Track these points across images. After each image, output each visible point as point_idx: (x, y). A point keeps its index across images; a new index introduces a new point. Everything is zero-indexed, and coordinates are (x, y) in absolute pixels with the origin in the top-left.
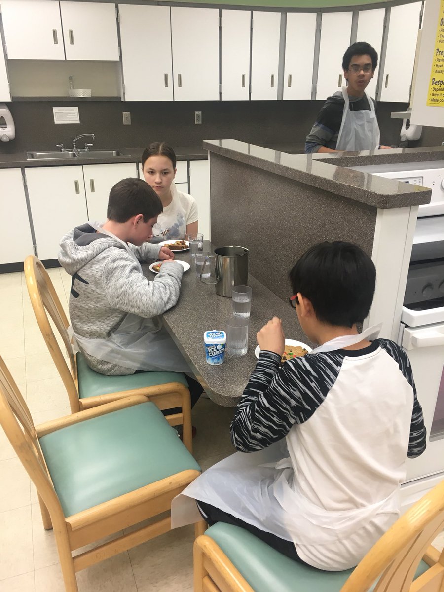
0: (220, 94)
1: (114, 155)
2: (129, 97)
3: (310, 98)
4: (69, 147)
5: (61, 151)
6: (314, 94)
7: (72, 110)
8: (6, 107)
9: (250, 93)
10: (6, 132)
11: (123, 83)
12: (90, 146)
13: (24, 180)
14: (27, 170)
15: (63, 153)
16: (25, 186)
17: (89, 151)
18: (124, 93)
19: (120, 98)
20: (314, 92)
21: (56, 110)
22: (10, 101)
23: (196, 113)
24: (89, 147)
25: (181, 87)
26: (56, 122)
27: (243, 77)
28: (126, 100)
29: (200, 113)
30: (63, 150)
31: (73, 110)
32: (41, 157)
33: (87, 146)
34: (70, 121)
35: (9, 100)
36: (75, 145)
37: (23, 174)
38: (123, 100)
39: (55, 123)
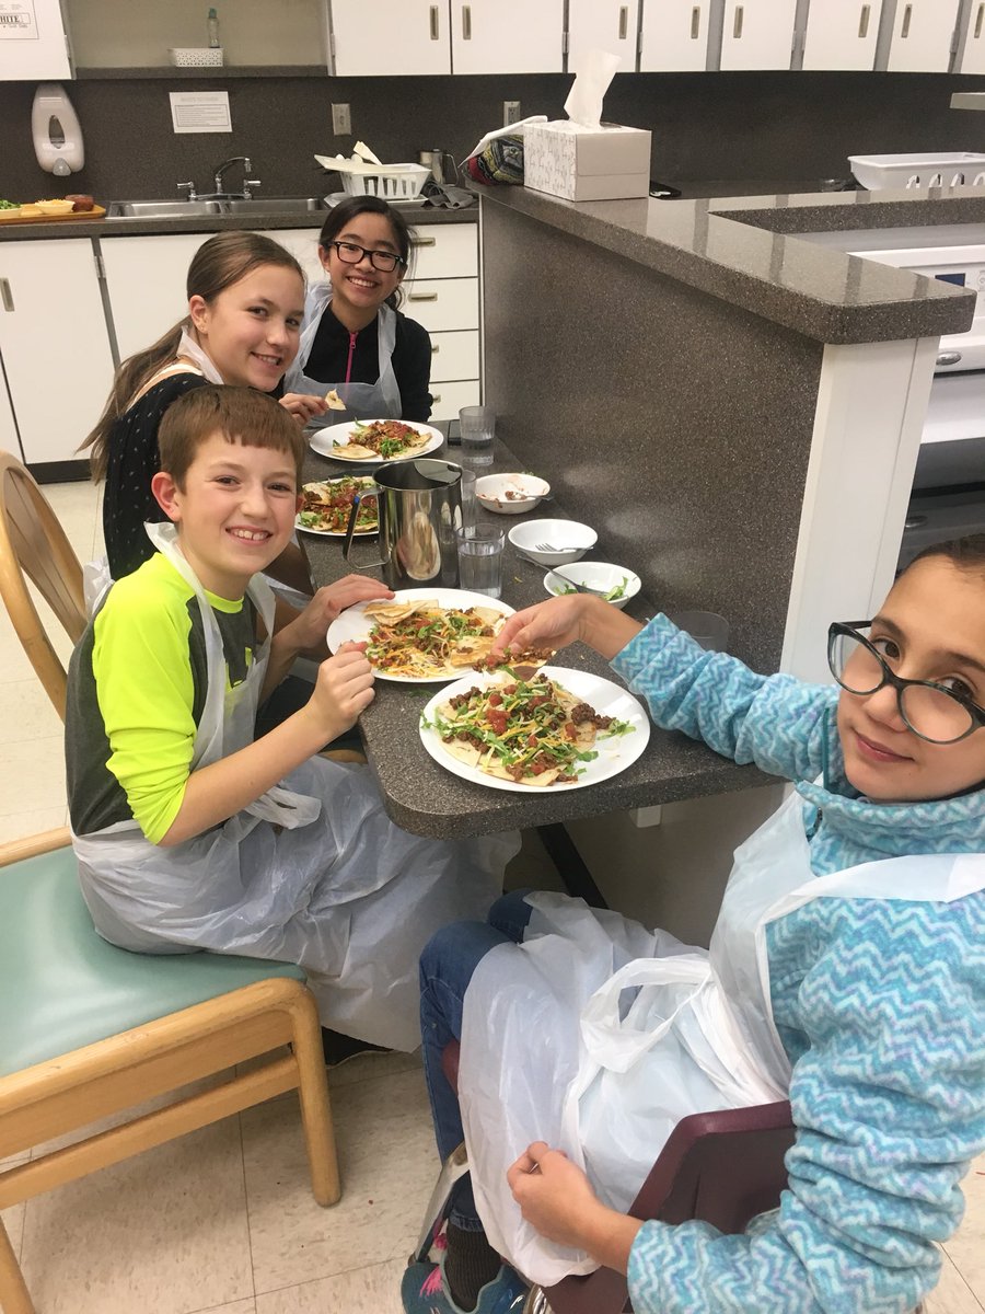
0: (565, 56)
1: (310, 207)
2: (345, 67)
3: (786, 67)
4: (204, 188)
5: (188, 199)
6: (797, 57)
7: (212, 99)
8: (63, 93)
9: (639, 55)
10: (61, 152)
11: (331, 32)
12: (253, 186)
13: (100, 266)
14: (105, 244)
15: (193, 202)
16: (102, 281)
17: (253, 199)
18: (333, 57)
19: (326, 68)
20: (798, 51)
21: (176, 99)
22: (69, 77)
23: (508, 105)
24: (252, 189)
25: (469, 38)
26: (177, 130)
27: (623, 12)
28: (338, 74)
29: (516, 104)
30: (193, 196)
31: (216, 99)
32: (143, 211)
33: (249, 186)
34: (208, 125)
35: (66, 75)
36: (219, 185)
37: (97, 251)
38: (331, 74)
39: (176, 132)
